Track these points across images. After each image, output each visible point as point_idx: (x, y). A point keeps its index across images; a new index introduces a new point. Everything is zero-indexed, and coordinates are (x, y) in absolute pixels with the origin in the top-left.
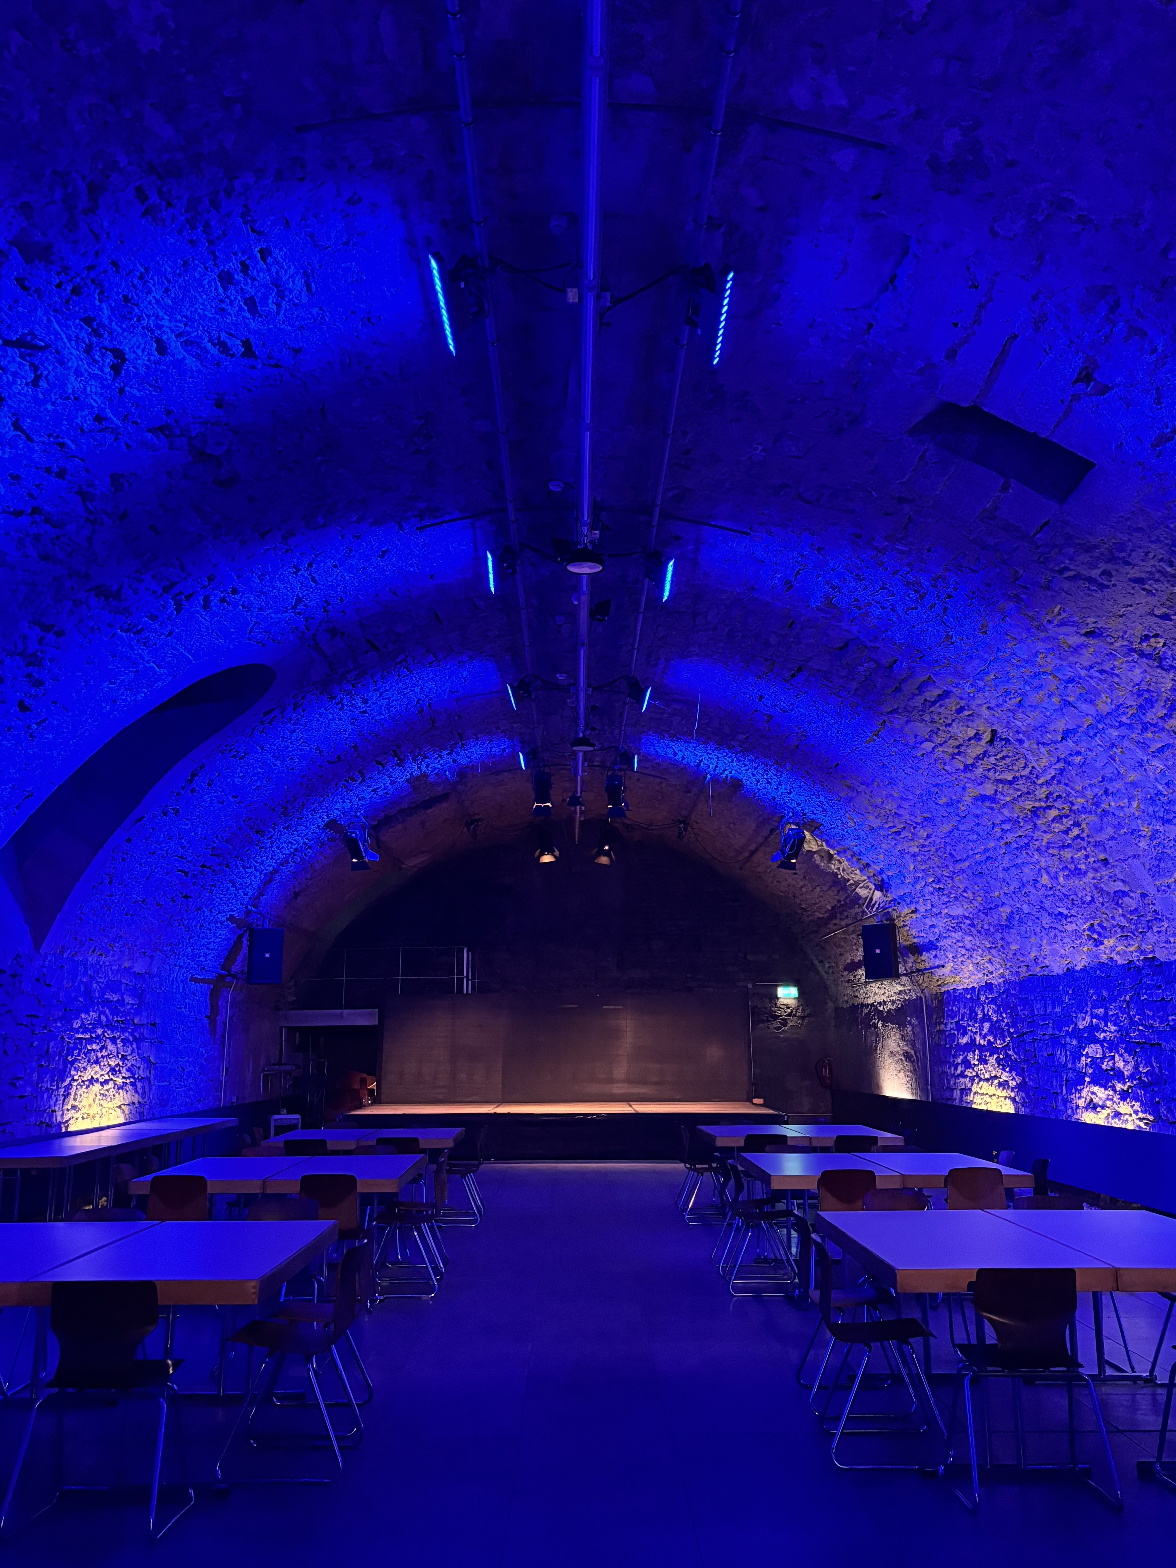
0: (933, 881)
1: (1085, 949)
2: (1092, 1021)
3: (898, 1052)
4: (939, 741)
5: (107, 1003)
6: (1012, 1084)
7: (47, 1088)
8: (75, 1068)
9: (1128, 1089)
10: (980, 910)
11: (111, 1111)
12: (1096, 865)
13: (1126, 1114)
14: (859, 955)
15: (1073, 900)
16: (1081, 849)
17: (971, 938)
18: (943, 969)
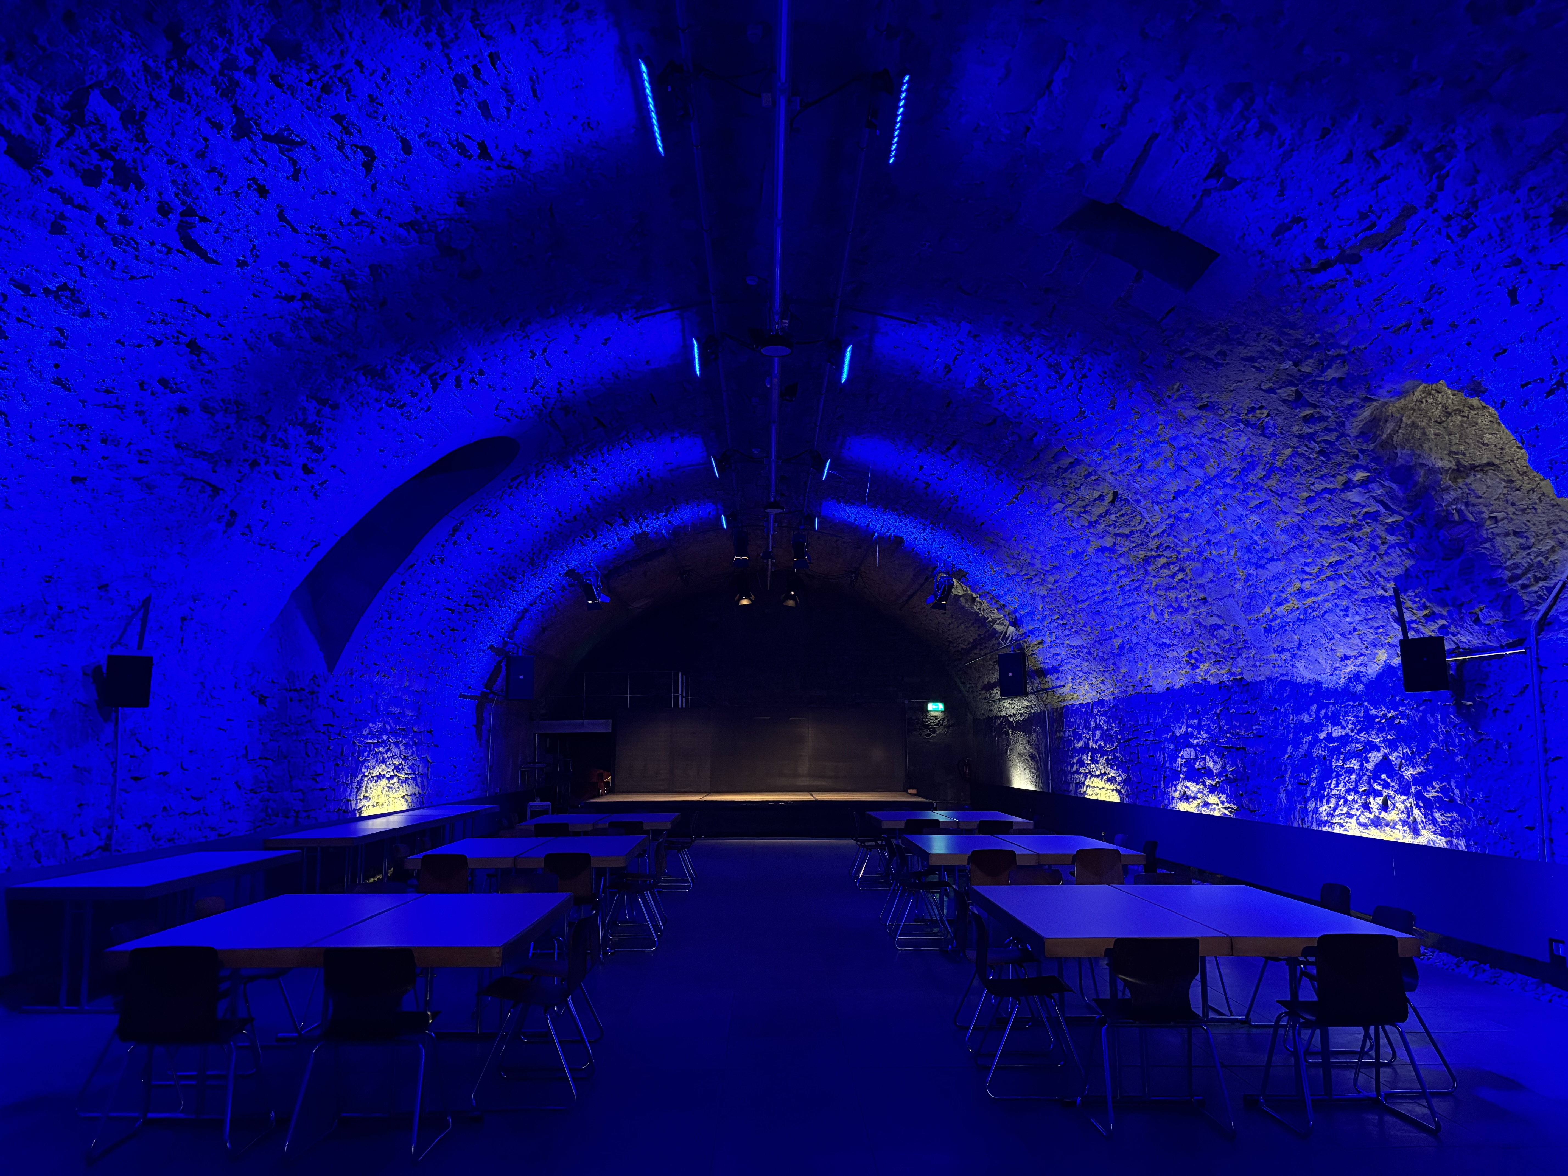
0: (1058, 618)
1: (1183, 672)
2: (1187, 730)
3: (1024, 754)
4: (1069, 501)
5: (391, 715)
6: (1119, 779)
7: (343, 782)
8: (365, 767)
9: (1216, 784)
10: (1096, 641)
11: (396, 800)
12: (1196, 604)
13: (1214, 804)
14: (995, 677)
15: (1175, 632)
16: (1184, 590)
17: (1087, 664)
18: (1064, 688)
